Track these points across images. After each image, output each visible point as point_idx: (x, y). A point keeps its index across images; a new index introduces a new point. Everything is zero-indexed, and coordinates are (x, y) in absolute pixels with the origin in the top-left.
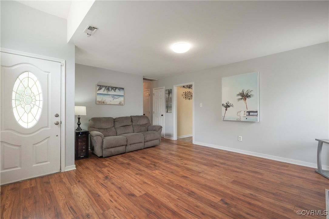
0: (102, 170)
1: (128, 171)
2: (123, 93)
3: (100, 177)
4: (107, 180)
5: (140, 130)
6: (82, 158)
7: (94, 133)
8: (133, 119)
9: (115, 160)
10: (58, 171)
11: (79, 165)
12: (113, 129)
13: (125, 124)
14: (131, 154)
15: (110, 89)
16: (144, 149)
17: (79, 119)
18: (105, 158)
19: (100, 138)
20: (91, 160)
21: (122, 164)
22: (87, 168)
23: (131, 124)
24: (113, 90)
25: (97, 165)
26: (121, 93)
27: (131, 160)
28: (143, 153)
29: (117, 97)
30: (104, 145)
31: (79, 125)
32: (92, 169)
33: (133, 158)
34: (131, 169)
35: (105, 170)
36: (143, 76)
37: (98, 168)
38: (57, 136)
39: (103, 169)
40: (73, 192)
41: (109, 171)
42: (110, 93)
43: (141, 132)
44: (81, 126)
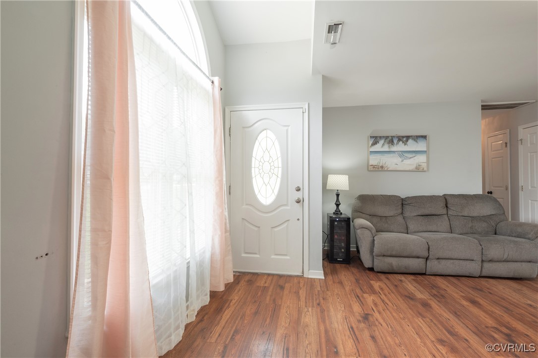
0: (364, 298)
1: (419, 321)
2: (425, 145)
3: (354, 311)
4: (364, 323)
5: (471, 228)
6: (340, 262)
7: (360, 222)
8: (450, 201)
9: (396, 283)
10: (300, 274)
11: (331, 274)
12: (400, 219)
13: (427, 212)
14: (440, 281)
15: (395, 141)
16: (480, 277)
17: (338, 195)
18: (379, 274)
19: (367, 232)
20: (353, 269)
21: (410, 297)
22: (341, 283)
23: (446, 213)
24: (401, 142)
25: (359, 283)
26: (421, 146)
27: (434, 296)
28: (475, 289)
29: (411, 156)
30: (375, 248)
31: (338, 205)
32: (347, 288)
33: (443, 292)
34: (428, 320)
35: (370, 299)
36: (482, 101)
37: (358, 291)
38: (298, 220)
39: (365, 295)
40: (302, 320)
41: (376, 304)
42: (394, 148)
43: (472, 233)
44: (340, 207)
